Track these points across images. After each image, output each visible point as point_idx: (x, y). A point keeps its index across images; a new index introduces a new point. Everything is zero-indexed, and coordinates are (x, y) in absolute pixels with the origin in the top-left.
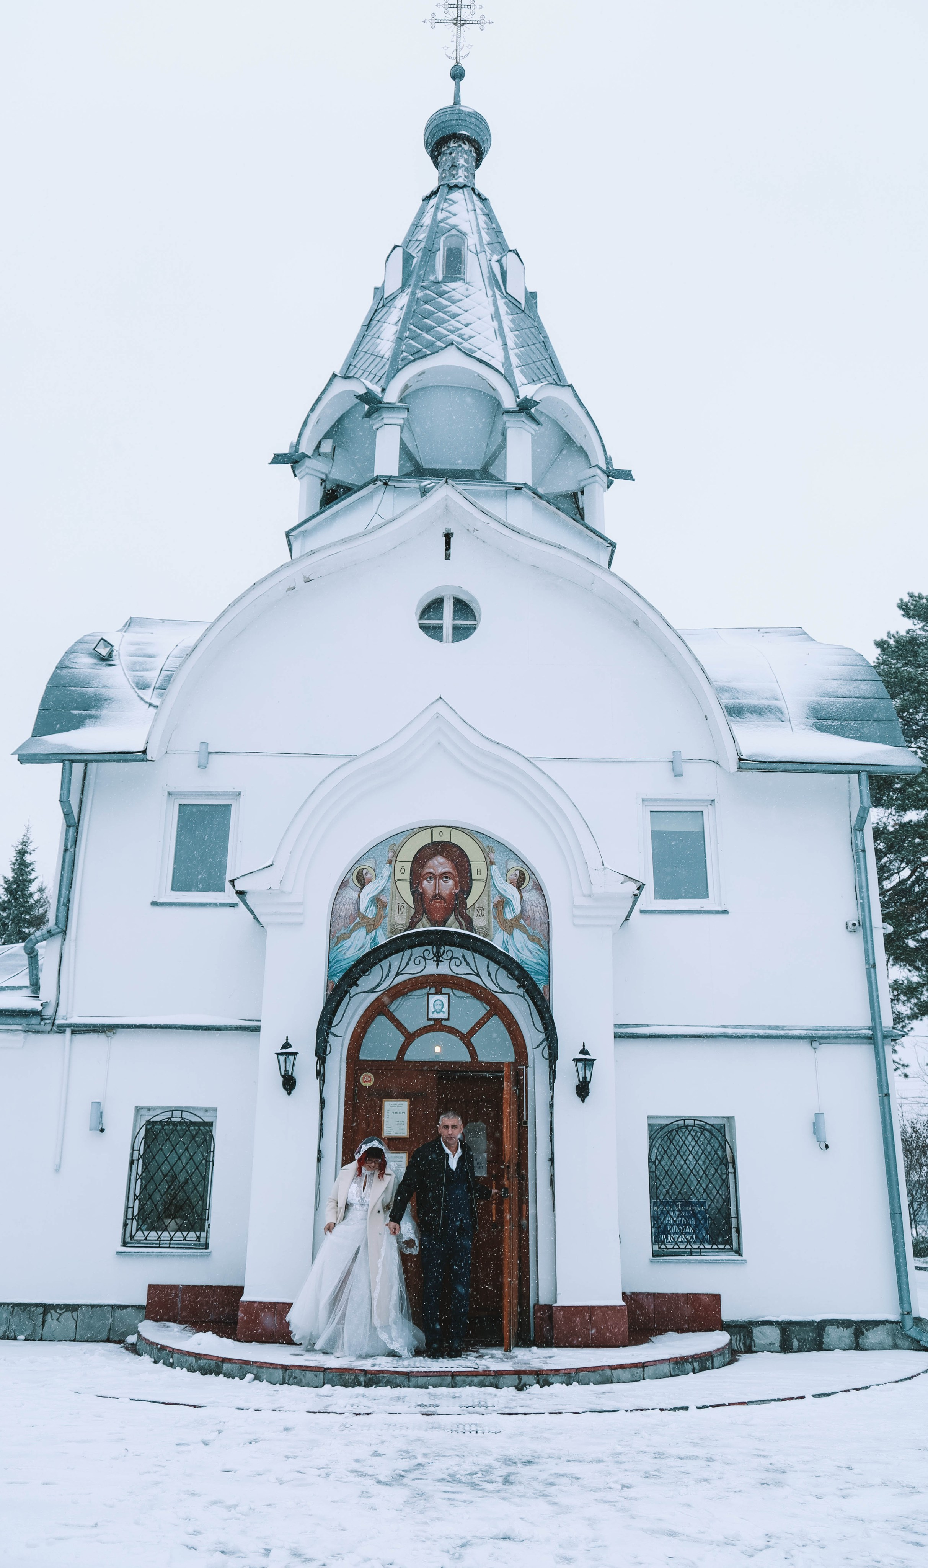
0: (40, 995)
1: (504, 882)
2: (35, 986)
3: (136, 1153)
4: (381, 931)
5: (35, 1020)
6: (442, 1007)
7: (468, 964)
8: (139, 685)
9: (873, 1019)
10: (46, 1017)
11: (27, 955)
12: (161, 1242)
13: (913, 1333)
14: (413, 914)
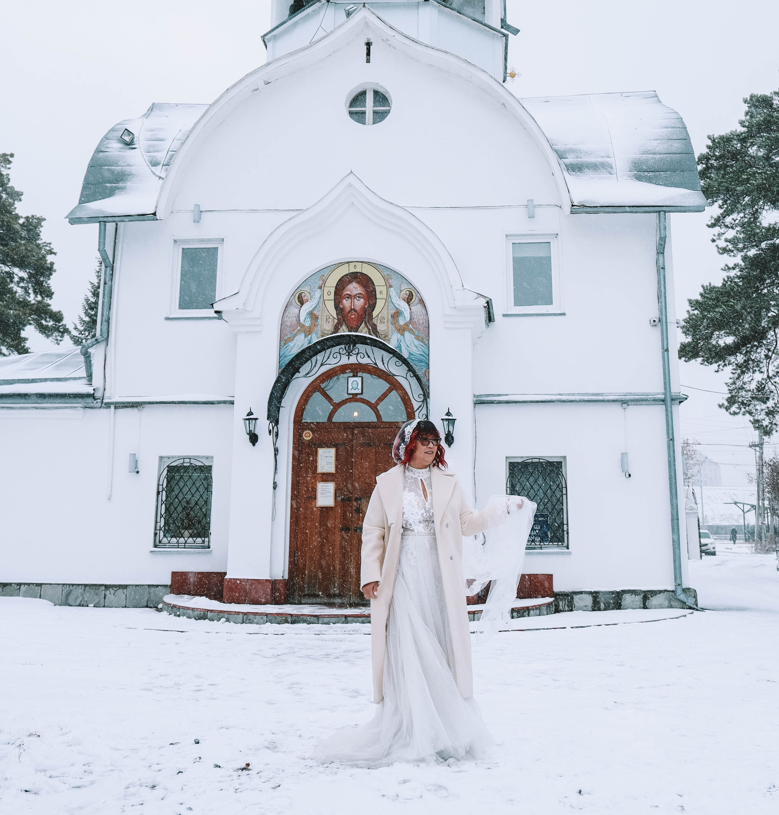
0: (93, 383)
1: (398, 299)
2: (90, 376)
3: (161, 487)
4: (314, 335)
5: (90, 400)
6: (358, 386)
7: (369, 357)
8: (153, 163)
9: (665, 388)
10: (97, 398)
11: (83, 356)
12: (179, 544)
13: (682, 597)
14: (336, 323)
